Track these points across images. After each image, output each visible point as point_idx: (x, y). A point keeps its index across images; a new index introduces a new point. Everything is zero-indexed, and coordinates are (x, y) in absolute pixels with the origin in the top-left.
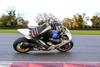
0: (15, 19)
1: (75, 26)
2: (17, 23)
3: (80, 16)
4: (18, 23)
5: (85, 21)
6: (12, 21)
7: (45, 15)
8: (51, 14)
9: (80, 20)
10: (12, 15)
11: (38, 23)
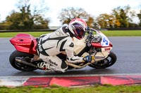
0: (30, 17)
1: (116, 25)
2: (33, 23)
3: (122, 10)
4: (35, 22)
5: (130, 17)
6: (26, 19)
7: (73, 10)
8: (80, 9)
9: (122, 16)
10: (26, 12)
11: (63, 21)
